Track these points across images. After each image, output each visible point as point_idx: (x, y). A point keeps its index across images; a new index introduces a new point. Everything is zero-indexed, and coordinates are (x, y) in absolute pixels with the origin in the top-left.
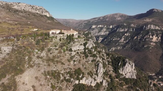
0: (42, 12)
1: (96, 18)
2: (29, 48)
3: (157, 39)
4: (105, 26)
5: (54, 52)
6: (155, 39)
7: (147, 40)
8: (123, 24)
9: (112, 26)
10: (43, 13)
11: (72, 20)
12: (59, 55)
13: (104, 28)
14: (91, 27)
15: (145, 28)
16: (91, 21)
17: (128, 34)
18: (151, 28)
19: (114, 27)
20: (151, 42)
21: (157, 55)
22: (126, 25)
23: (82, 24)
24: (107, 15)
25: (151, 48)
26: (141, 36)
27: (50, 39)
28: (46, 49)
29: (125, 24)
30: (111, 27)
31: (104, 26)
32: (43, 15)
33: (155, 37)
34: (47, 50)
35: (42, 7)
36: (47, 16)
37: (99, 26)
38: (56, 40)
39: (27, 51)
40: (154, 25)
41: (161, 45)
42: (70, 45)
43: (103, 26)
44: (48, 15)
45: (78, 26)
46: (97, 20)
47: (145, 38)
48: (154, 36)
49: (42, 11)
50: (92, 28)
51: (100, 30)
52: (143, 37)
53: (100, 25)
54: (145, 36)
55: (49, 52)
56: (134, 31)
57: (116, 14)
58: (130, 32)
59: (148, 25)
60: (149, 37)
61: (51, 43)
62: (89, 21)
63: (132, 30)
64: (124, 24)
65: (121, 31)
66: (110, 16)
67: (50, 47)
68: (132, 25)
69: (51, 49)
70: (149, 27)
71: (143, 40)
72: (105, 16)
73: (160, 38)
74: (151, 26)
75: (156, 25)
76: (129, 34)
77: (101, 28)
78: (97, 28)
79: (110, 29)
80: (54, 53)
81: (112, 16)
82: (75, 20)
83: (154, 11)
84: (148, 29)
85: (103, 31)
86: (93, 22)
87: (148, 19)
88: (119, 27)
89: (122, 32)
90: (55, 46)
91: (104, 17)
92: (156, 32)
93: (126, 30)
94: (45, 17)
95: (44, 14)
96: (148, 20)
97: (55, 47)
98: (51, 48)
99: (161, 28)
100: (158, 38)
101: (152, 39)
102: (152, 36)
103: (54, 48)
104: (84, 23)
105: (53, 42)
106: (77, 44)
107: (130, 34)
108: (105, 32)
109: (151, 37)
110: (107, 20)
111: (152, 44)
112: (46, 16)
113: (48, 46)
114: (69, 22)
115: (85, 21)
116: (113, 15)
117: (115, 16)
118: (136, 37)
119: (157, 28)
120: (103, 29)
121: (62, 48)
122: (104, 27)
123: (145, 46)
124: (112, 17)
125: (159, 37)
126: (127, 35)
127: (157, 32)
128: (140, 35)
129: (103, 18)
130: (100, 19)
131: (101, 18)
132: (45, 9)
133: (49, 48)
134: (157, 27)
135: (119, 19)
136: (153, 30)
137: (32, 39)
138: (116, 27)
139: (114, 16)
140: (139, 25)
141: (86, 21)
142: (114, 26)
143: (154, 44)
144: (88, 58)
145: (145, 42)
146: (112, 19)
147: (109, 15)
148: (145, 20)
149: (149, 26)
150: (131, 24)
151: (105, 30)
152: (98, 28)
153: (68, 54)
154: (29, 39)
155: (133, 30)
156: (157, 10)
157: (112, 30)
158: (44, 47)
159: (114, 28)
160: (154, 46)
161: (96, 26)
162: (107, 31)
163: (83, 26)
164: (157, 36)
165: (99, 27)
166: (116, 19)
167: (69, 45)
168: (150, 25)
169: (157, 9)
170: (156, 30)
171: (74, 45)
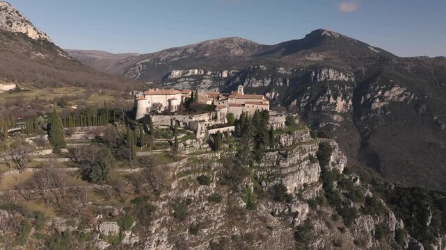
0: (8, 23)
1: (176, 49)
2: (49, 211)
3: (345, 106)
4: (209, 73)
5: (204, 215)
6: (340, 104)
7: (323, 108)
8: (258, 68)
9: (227, 71)
10: (14, 24)
11: (100, 53)
12: (236, 231)
13: (205, 77)
14: (167, 76)
15: (315, 78)
16: (163, 58)
17: (273, 93)
18: (329, 78)
19: (233, 75)
20: (334, 113)
21: (351, 145)
22: (265, 68)
23: (135, 66)
24: (205, 42)
25: (335, 129)
26: (308, 97)
27: (158, 141)
28: (161, 205)
29: (263, 67)
30: (225, 75)
31: (205, 72)
32: (13, 34)
33: (340, 99)
34: (166, 210)
35: (7, 5)
36: (30, 35)
37: (191, 71)
38: (191, 146)
39: (37, 235)
40: (335, 69)
41: (354, 121)
42: (262, 165)
43: (202, 73)
44: (32, 34)
45: (125, 73)
46: (179, 54)
47: (318, 102)
48: (338, 98)
49: (7, 18)
50: (170, 77)
51: (195, 84)
52: (314, 102)
53: (194, 68)
54: (317, 98)
55: (182, 219)
56: (288, 84)
57: (230, 40)
58: (279, 89)
59: (321, 71)
60: (329, 102)
61: (174, 164)
62: (155, 57)
63: (281, 84)
64: (261, 67)
65: (254, 85)
66: (214, 44)
67: (182, 190)
68: (281, 69)
69: (189, 201)
70: (325, 75)
71: (315, 109)
72: (200, 45)
73: (350, 103)
74: (328, 73)
75: (339, 71)
76: (275, 94)
77: (199, 79)
78: (185, 77)
79: (222, 80)
80: (208, 222)
81: (219, 45)
82: (109, 54)
83: (323, 34)
84: (322, 79)
85: (203, 86)
86: (167, 59)
87: (315, 55)
88: (246, 74)
89: (257, 88)
90: (203, 181)
91: (198, 48)
92: (340, 88)
93: (267, 83)
94: (23, 41)
95: (16, 28)
96: (315, 57)
97: (201, 188)
98: (186, 194)
99: (349, 77)
100: (347, 102)
101: (335, 105)
102: (335, 98)
103: (201, 192)
104: (143, 64)
105: (185, 161)
106: (300, 162)
107: (278, 95)
108: (209, 88)
109: (332, 100)
110: (207, 55)
111: (335, 118)
112: (25, 36)
113: (169, 188)
114: (94, 59)
115: (142, 57)
116: (222, 41)
117: (228, 46)
118: (296, 101)
119: (342, 77)
120: (204, 81)
121: (235, 190)
122: (205, 74)
123: (321, 126)
124: (219, 47)
125: (349, 99)
126: (271, 96)
127: (344, 87)
128: (306, 97)
129: (195, 49)
130: (188, 53)
131: (191, 50)
132: (17, 12)
133: (179, 199)
134: (341, 74)
135: (239, 52)
136: (332, 82)
137: (41, 143)
138: (238, 74)
139: (226, 45)
140: (298, 70)
141: (148, 58)
142: (233, 73)
143: (341, 119)
144: (358, 221)
145: (318, 115)
146: (219, 53)
147: (211, 42)
148: (308, 56)
149: (323, 73)
150: (279, 67)
151: (208, 82)
152: (189, 77)
153: (275, 219)
154: (25, 143)
155: (285, 82)
156: (330, 32)
157: (227, 83)
158: (147, 198)
159: (234, 78)
160: (340, 123)
161: (181, 72)
162: (214, 87)
163: (137, 71)
164: (344, 98)
165: (190, 74)
166: (232, 52)
167: (259, 168)
168: (326, 70)
169: (329, 30)
170: (341, 83)
171: (287, 164)
